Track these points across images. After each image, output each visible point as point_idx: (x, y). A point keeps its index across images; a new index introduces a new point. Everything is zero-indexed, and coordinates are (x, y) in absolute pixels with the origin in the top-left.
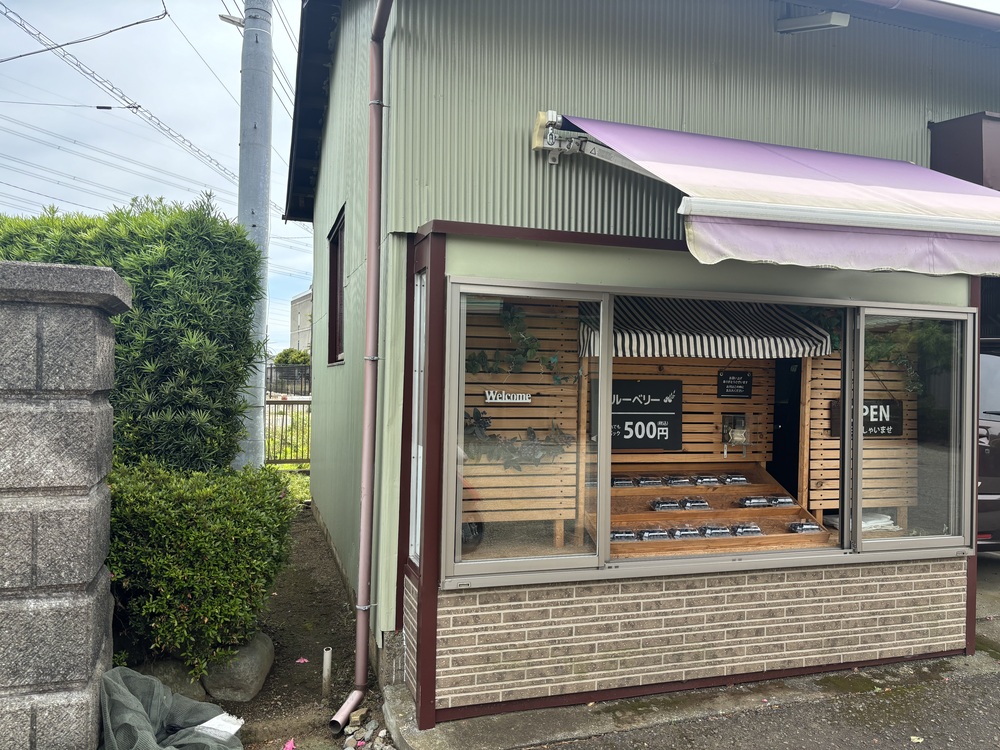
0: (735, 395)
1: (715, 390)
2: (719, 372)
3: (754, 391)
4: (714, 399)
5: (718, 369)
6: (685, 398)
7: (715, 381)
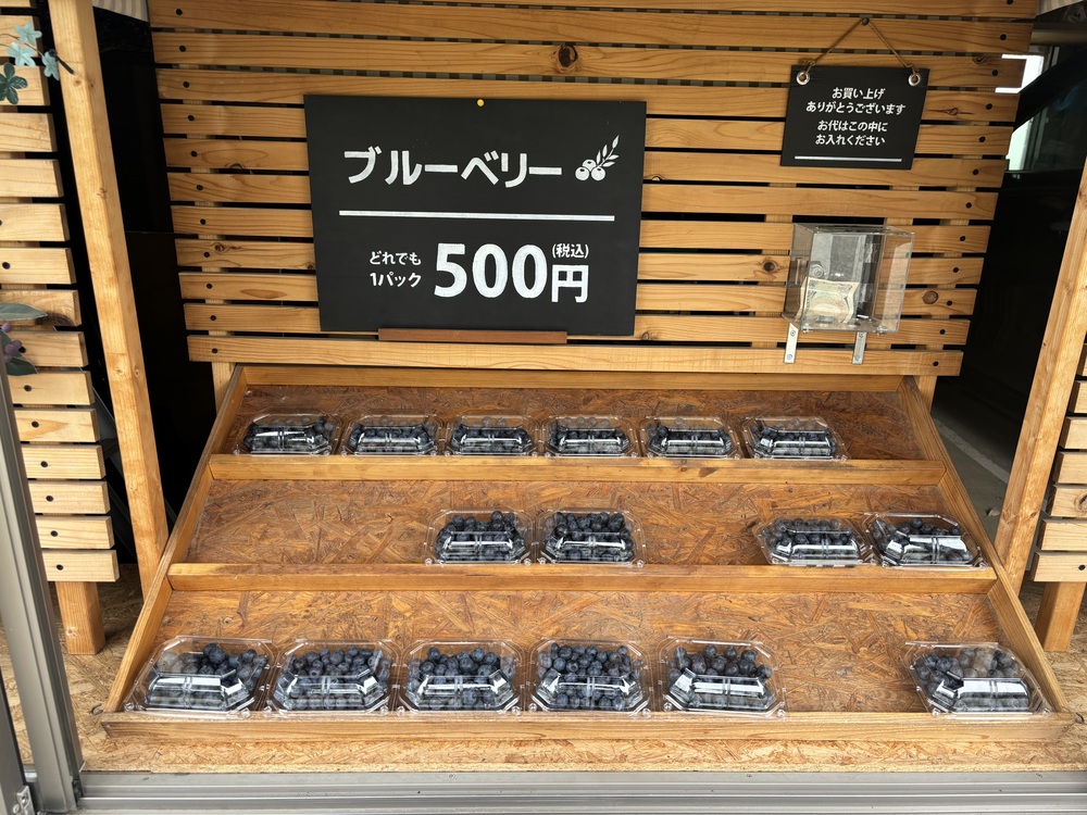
0: (850, 154)
1: (773, 137)
2: (795, 70)
3: (927, 140)
4: (769, 168)
5: (794, 58)
6: (655, 165)
7: (776, 104)
